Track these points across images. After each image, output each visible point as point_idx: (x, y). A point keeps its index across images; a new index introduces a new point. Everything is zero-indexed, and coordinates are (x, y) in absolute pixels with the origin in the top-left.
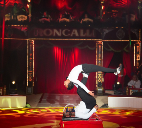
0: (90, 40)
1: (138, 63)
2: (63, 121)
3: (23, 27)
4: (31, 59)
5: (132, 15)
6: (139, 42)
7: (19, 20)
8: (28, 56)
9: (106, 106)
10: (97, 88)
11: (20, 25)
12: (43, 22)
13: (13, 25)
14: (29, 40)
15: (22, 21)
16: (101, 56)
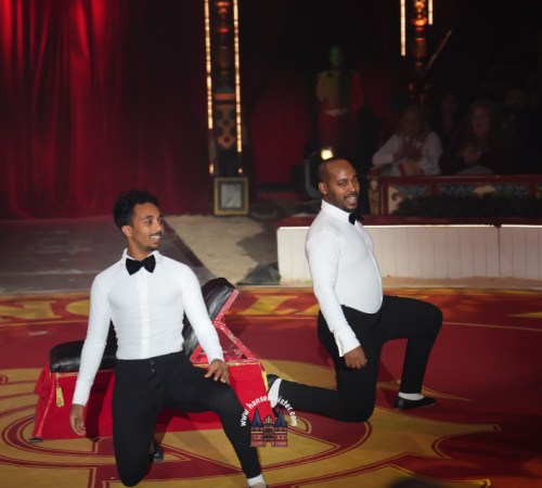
1: (420, 39)
2: (58, 375)
9: (269, 274)
10: (217, 180)
16: (230, 9)
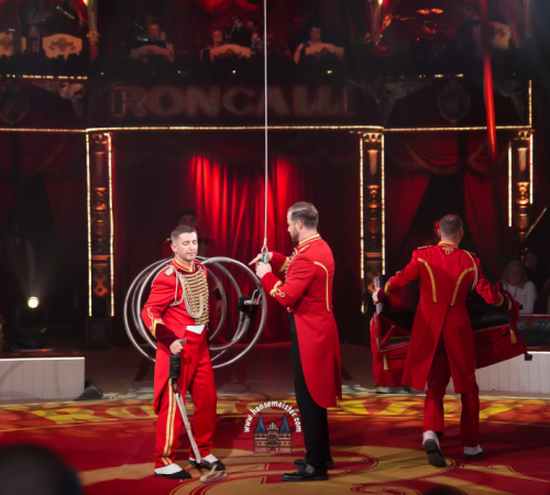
0: (333, 127)
1: (523, 215)
3: (66, 83)
4: (100, 208)
5: (498, 26)
6: (526, 133)
7: (52, 54)
8: (89, 199)
11: (56, 75)
12: (145, 61)
13: (25, 76)
14: (90, 133)
15: (61, 57)
16: (379, 190)
